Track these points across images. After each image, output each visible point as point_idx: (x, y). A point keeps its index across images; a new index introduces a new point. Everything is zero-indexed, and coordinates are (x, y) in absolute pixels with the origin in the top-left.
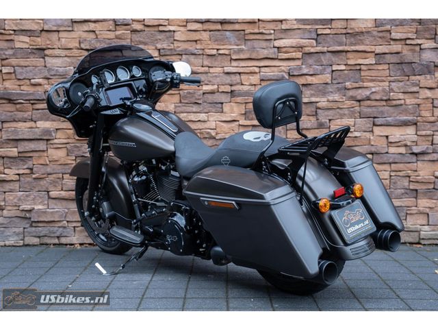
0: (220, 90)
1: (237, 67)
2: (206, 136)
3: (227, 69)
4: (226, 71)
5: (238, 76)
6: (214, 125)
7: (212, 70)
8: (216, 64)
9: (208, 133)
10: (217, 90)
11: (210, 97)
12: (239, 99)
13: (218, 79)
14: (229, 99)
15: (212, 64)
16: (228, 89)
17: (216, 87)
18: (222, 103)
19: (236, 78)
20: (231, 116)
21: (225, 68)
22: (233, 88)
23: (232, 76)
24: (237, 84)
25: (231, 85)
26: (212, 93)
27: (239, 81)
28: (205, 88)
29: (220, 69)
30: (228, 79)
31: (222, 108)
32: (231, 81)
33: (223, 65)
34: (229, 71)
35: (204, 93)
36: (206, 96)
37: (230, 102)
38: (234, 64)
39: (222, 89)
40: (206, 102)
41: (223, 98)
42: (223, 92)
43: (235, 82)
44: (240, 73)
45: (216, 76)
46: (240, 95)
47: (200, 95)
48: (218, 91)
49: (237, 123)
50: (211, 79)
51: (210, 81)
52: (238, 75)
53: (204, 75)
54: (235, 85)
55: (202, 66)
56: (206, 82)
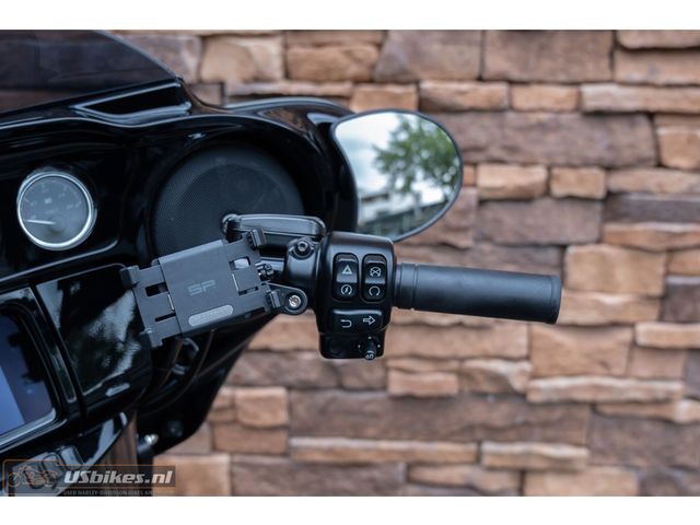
0: (558, 190)
1: (643, 84)
2: (486, 387)
3: (596, 96)
4: (591, 105)
5: (643, 129)
6: (523, 341)
7: (522, 98)
8: (545, 67)
9: (497, 378)
10: (540, 189)
11: (509, 220)
12: (642, 231)
13: (552, 138)
14: (592, 229)
15: (524, 67)
16: (593, 183)
17: (538, 175)
18: (563, 247)
19: (638, 137)
20: (600, 306)
21: (588, 90)
22: (620, 181)
23: (617, 126)
24: (640, 162)
25: (609, 168)
26: (522, 198)
27: (646, 150)
28: (492, 178)
29: (562, 92)
30: (596, 142)
31: (561, 265)
32: (611, 147)
33: (576, 72)
34: (605, 104)
35: (482, 202)
36: (491, 212)
37: (599, 241)
38: (629, 69)
39: (568, 183)
40: (488, 239)
41: (568, 224)
42: (571, 198)
43: (627, 155)
44: (651, 115)
45: (543, 127)
46: (649, 212)
47: (464, 213)
48: (547, 193)
49: (625, 335)
50: (519, 140)
51: (513, 149)
52: (643, 121)
53: (487, 121)
54: (628, 166)
55: (480, 79)
56: (496, 152)
